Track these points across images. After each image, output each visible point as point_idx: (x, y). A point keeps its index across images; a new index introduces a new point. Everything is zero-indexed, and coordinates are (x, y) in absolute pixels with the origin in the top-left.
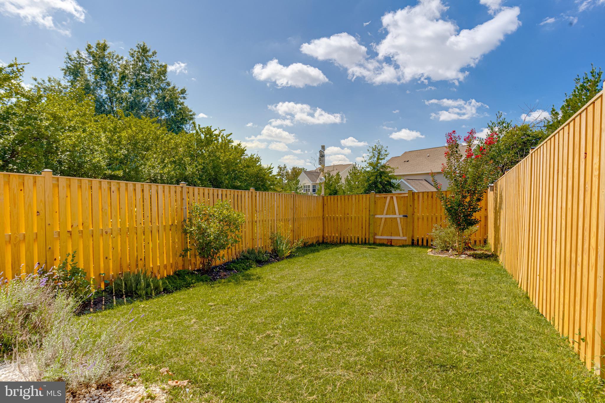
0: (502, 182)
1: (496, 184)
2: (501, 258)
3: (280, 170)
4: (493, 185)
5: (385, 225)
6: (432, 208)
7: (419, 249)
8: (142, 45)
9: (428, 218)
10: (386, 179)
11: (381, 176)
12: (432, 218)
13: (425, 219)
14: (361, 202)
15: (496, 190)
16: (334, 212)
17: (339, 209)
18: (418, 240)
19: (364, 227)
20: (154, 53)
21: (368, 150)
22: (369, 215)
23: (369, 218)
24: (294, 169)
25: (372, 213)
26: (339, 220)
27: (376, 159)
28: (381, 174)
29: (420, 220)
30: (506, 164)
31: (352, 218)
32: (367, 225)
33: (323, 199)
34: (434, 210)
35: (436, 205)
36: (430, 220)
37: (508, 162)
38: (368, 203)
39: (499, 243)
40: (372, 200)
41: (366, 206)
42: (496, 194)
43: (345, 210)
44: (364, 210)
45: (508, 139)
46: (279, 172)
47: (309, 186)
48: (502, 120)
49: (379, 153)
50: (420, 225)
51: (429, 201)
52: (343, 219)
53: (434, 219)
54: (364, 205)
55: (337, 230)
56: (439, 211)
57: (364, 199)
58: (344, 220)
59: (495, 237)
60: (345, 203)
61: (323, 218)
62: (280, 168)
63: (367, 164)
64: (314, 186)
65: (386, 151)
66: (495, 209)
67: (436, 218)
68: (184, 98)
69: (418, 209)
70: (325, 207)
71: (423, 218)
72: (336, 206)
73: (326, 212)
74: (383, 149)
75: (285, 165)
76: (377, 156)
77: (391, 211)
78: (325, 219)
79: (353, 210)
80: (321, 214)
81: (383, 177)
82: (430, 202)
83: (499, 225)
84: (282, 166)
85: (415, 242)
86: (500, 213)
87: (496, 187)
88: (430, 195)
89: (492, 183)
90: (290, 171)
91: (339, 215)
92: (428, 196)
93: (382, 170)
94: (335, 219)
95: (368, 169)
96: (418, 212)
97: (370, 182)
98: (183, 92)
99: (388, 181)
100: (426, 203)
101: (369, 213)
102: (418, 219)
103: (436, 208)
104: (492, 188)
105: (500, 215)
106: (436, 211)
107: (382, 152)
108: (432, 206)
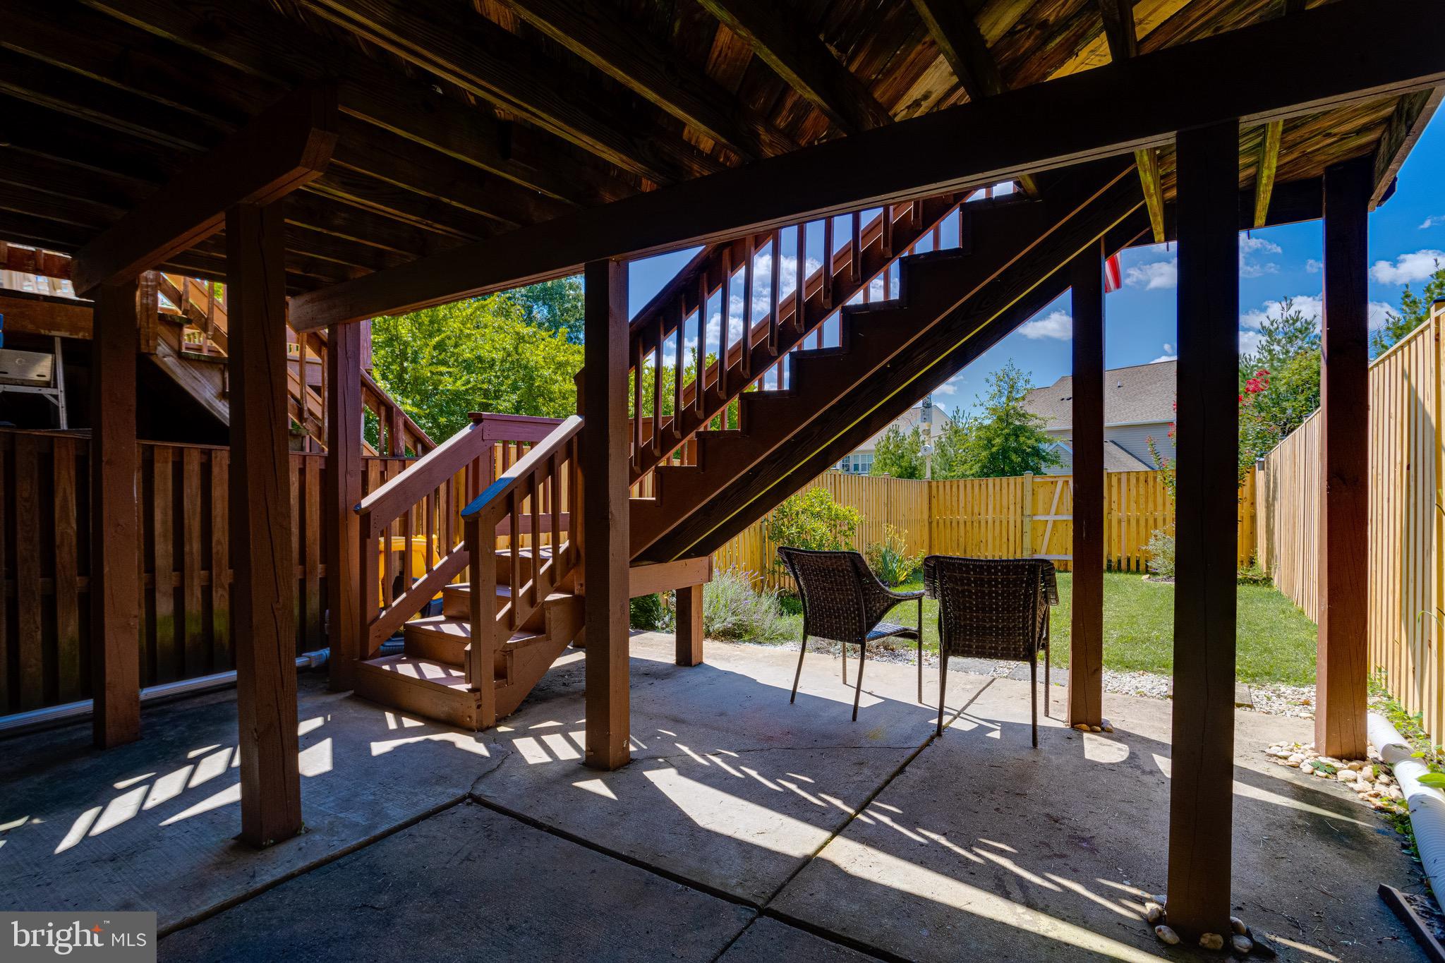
0: (1274, 455)
1: (1268, 457)
2: (1275, 582)
4: (1262, 459)
5: (1053, 534)
6: (1147, 502)
7: (1122, 576)
9: (1138, 521)
10: (1029, 442)
11: (1017, 436)
12: (1147, 520)
13: (1133, 523)
14: (1005, 491)
15: (1268, 468)
16: (952, 510)
17: (962, 505)
18: (1119, 562)
19: (1012, 539)
21: (987, 381)
22: (1022, 515)
23: (1022, 521)
25: (1027, 512)
26: (962, 526)
27: (1004, 399)
28: (1017, 432)
29: (1123, 523)
30: (1289, 420)
31: (987, 522)
32: (1018, 535)
33: (930, 487)
34: (1151, 505)
35: (1155, 497)
36: (1142, 523)
37: (1294, 416)
38: (1019, 492)
39: (1273, 556)
40: (1028, 487)
41: (1015, 498)
42: (1268, 475)
43: (973, 507)
44: (1012, 507)
45: (1294, 374)
48: (1293, 315)
49: (1012, 387)
50: (1123, 534)
51: (1141, 489)
52: (969, 524)
53: (1151, 522)
54: (1011, 497)
55: (958, 544)
56: (1160, 507)
57: (1012, 486)
58: (972, 525)
59: (1268, 548)
60: (973, 493)
61: (930, 523)
63: (984, 411)
65: (1027, 382)
66: (1267, 501)
67: (1155, 520)
69: (1119, 504)
70: (934, 501)
71: (1129, 521)
72: (955, 499)
73: (934, 511)
74: (1021, 378)
76: (1006, 393)
77: (1066, 508)
78: (934, 524)
79: (991, 507)
80: (926, 516)
81: (1022, 439)
82: (1142, 491)
83: (1274, 527)
85: (1114, 564)
86: (1274, 506)
87: (1268, 462)
88: (1142, 478)
89: (1262, 456)
91: (962, 517)
92: (1138, 479)
93: (1017, 423)
94: (954, 524)
95: (987, 422)
96: (1119, 509)
97: (994, 449)
99: (1033, 448)
100: (1134, 492)
101: (1022, 512)
102: (1120, 522)
103: (1155, 502)
104: (1262, 464)
105: (1274, 510)
106: (1155, 506)
107: (1020, 384)
108: (1147, 498)
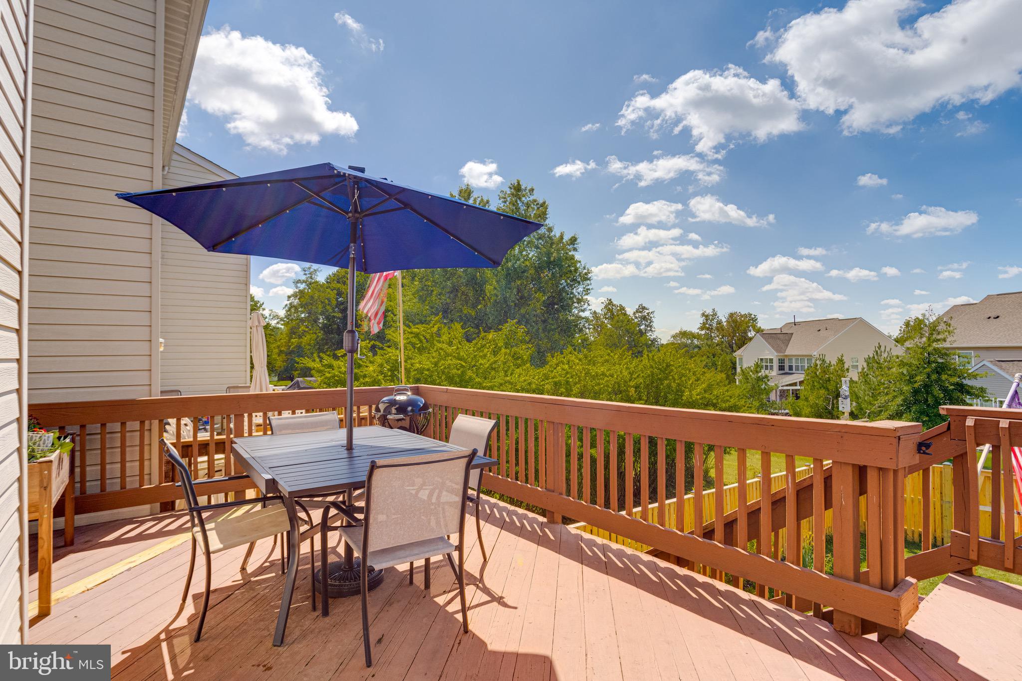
3: (707, 320)
8: (516, 184)
10: (952, 379)
11: (940, 374)
20: (532, 190)
24: (731, 315)
28: (940, 369)
46: (704, 324)
47: (771, 360)
62: (707, 316)
64: (781, 361)
68: (575, 249)
75: (714, 310)
81: (944, 376)
84: (709, 311)
90: (724, 320)
93: (940, 361)
97: (917, 385)
98: (573, 240)
